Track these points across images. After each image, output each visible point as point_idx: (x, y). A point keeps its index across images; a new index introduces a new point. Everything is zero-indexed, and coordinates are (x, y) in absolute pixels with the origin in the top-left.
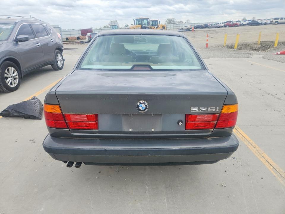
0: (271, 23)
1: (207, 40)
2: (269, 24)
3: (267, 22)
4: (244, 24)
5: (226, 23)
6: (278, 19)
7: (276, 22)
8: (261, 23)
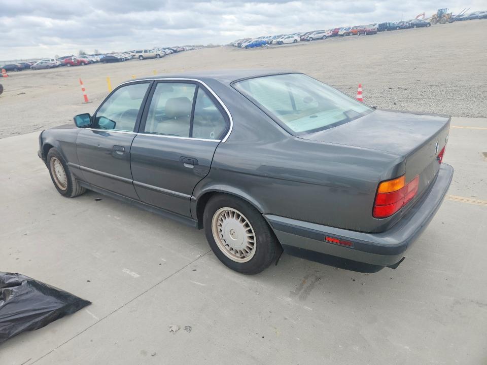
0: (133, 58)
1: (83, 90)
2: (131, 59)
3: (127, 56)
4: (95, 60)
5: (62, 59)
6: (141, 52)
7: (140, 56)
8: (121, 59)
